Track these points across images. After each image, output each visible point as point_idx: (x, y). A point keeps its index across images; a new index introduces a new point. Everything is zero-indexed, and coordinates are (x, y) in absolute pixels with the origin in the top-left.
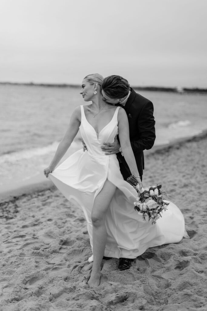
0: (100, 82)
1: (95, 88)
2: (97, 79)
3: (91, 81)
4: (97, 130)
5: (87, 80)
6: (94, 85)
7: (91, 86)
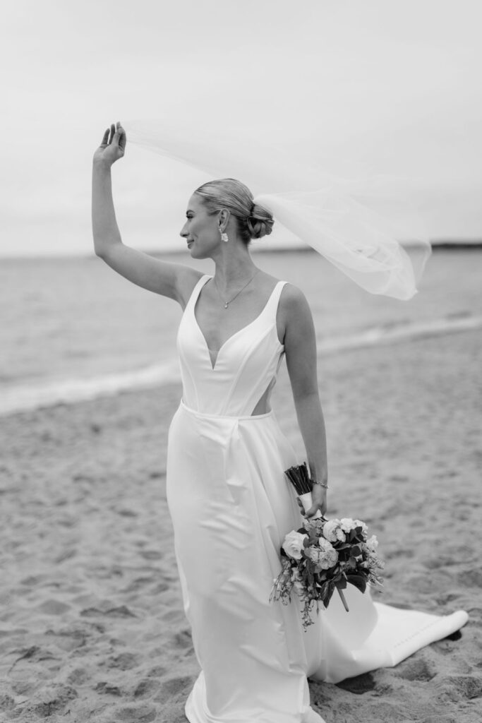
0: (236, 209)
1: (222, 225)
2: (227, 200)
3: (210, 204)
4: (214, 342)
5: (202, 199)
6: (219, 214)
7: (211, 218)
